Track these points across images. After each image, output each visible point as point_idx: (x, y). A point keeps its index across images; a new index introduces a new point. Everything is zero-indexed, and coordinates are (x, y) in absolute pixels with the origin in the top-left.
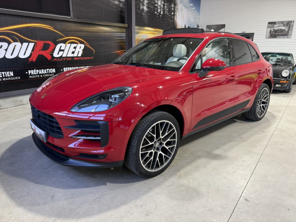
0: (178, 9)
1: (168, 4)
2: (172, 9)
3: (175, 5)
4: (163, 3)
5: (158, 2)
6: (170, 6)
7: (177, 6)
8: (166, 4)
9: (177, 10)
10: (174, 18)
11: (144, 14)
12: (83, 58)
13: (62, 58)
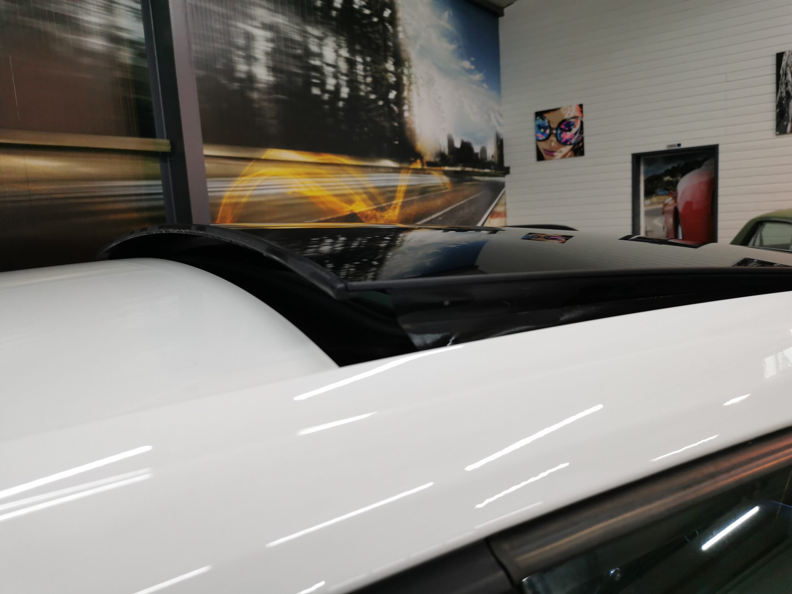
0: (413, 79)
1: (368, 59)
2: (387, 80)
3: (399, 62)
4: (344, 53)
5: (321, 49)
6: (380, 67)
7: (410, 67)
8: (359, 59)
9: (410, 84)
10: (401, 113)
11: (255, 95)
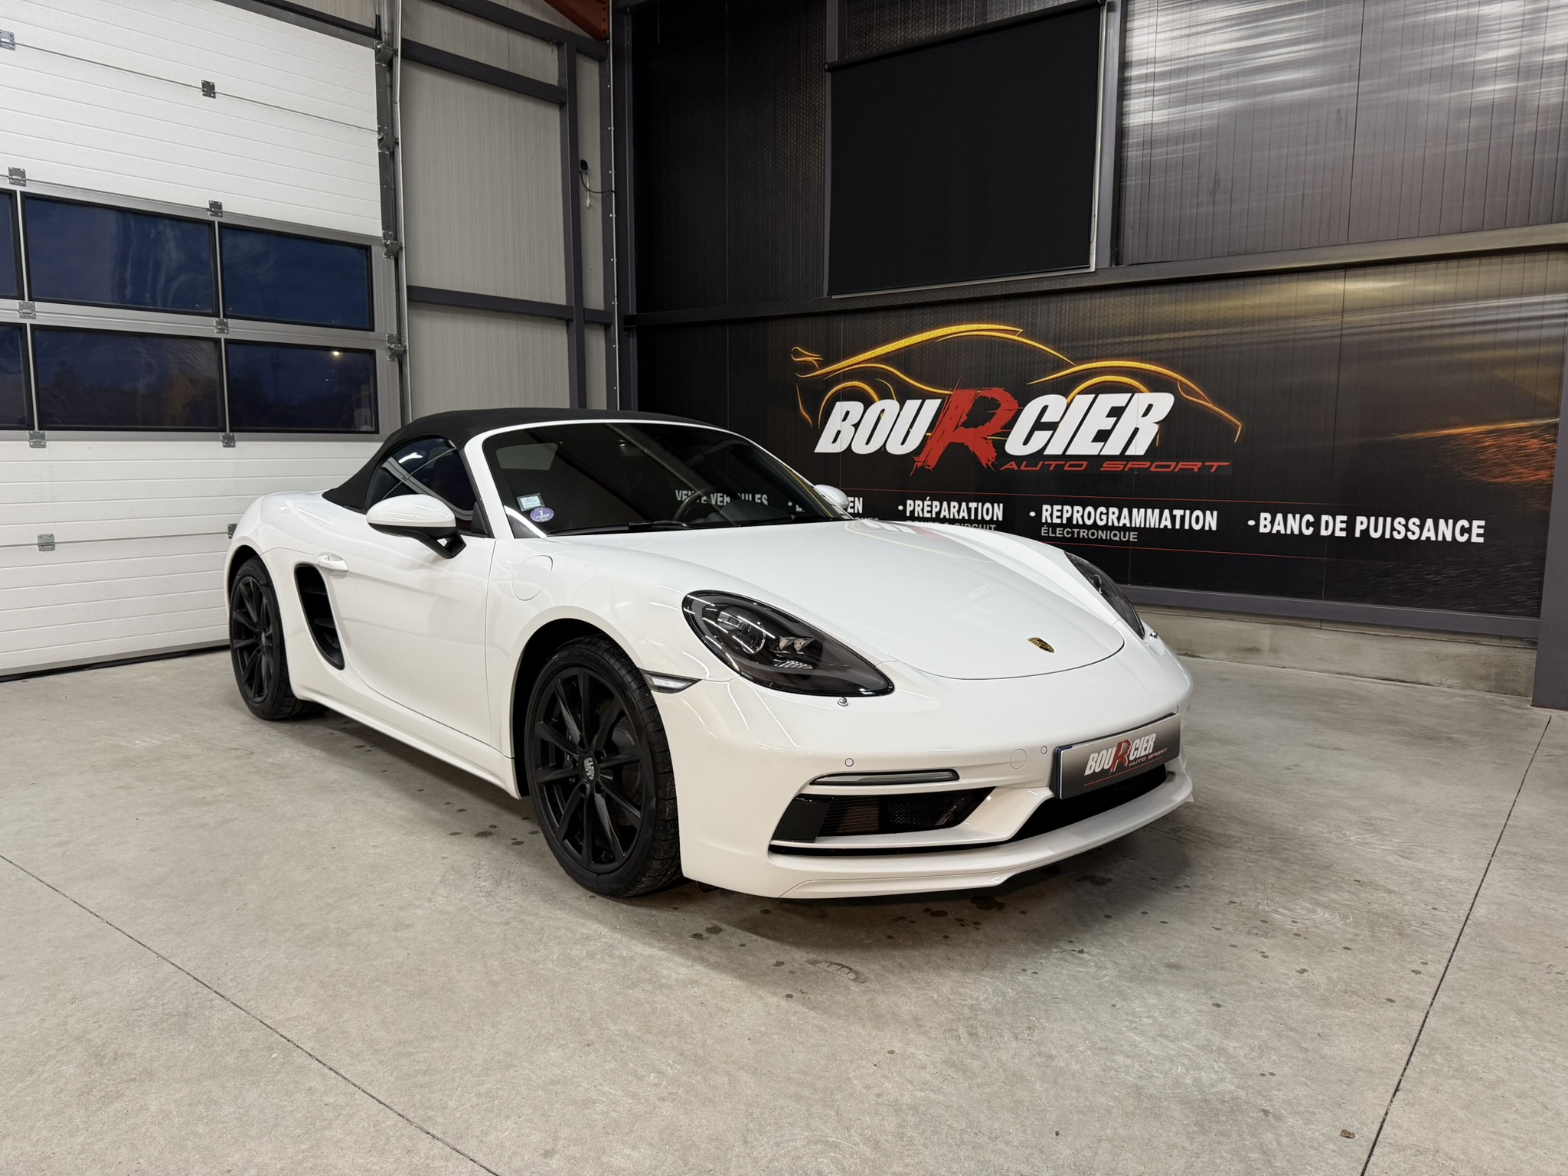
12: (1156, 467)
13: (1041, 463)
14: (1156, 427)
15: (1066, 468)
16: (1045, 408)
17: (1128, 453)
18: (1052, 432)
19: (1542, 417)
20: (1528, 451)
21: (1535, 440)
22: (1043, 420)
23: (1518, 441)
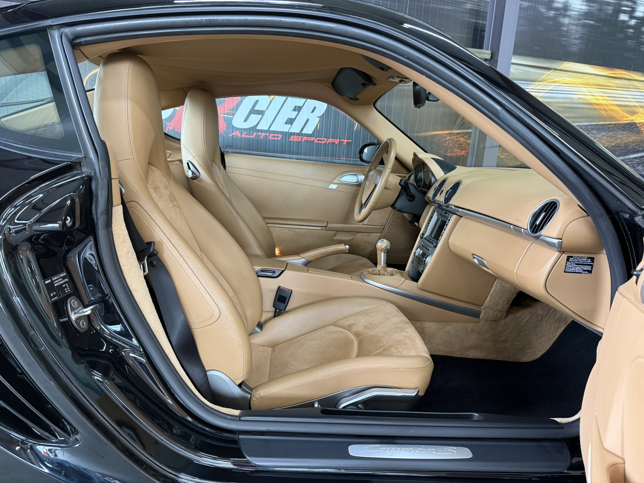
12: (318, 140)
13: (255, 134)
14: (319, 119)
15: (270, 138)
16: (257, 102)
17: (303, 132)
18: (261, 116)
19: (465, 129)
20: (460, 142)
21: (462, 138)
22: (255, 109)
23: (457, 138)
